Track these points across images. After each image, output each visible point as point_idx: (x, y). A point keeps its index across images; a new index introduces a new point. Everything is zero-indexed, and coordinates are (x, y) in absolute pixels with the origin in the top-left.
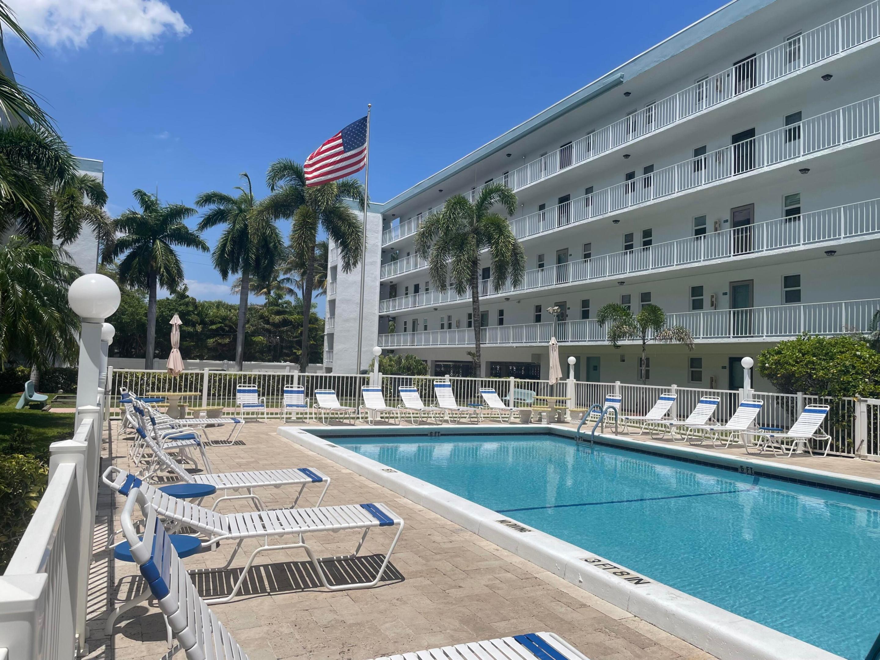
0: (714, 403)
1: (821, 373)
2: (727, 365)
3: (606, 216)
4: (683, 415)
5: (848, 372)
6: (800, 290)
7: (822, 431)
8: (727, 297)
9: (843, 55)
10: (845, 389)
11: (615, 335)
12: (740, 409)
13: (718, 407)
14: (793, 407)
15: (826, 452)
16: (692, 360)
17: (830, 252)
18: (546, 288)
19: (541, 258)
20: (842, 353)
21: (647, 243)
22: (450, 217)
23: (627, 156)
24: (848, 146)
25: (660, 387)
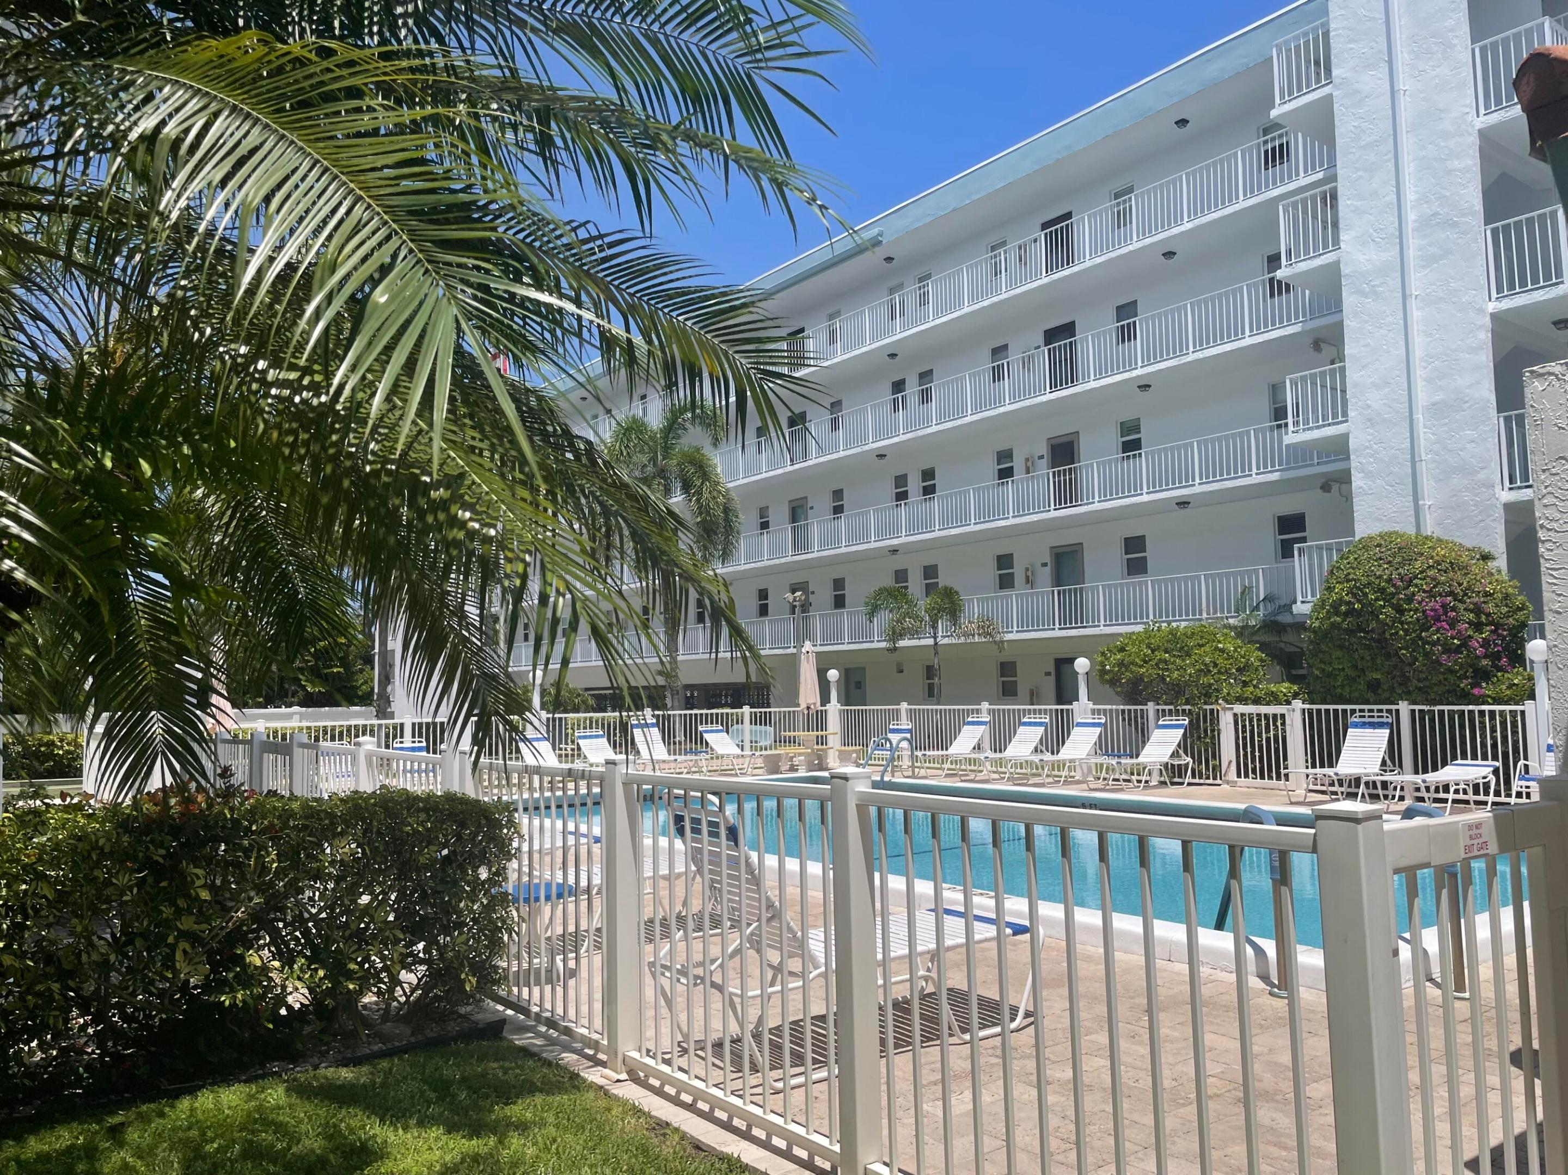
0: (1040, 724)
1: (1176, 675)
2: (1052, 670)
3: (866, 448)
4: (1000, 743)
5: (1209, 671)
6: (1145, 558)
7: (1181, 752)
8: (1048, 570)
9: (1189, 226)
10: (1205, 695)
11: (894, 632)
12: (1076, 731)
13: (1046, 730)
14: (1143, 724)
15: (1186, 781)
16: (1002, 664)
17: (1183, 504)
18: (777, 561)
19: (763, 512)
20: (1201, 646)
21: (929, 491)
22: (622, 454)
23: (893, 356)
24: (1200, 355)
25: (965, 707)
